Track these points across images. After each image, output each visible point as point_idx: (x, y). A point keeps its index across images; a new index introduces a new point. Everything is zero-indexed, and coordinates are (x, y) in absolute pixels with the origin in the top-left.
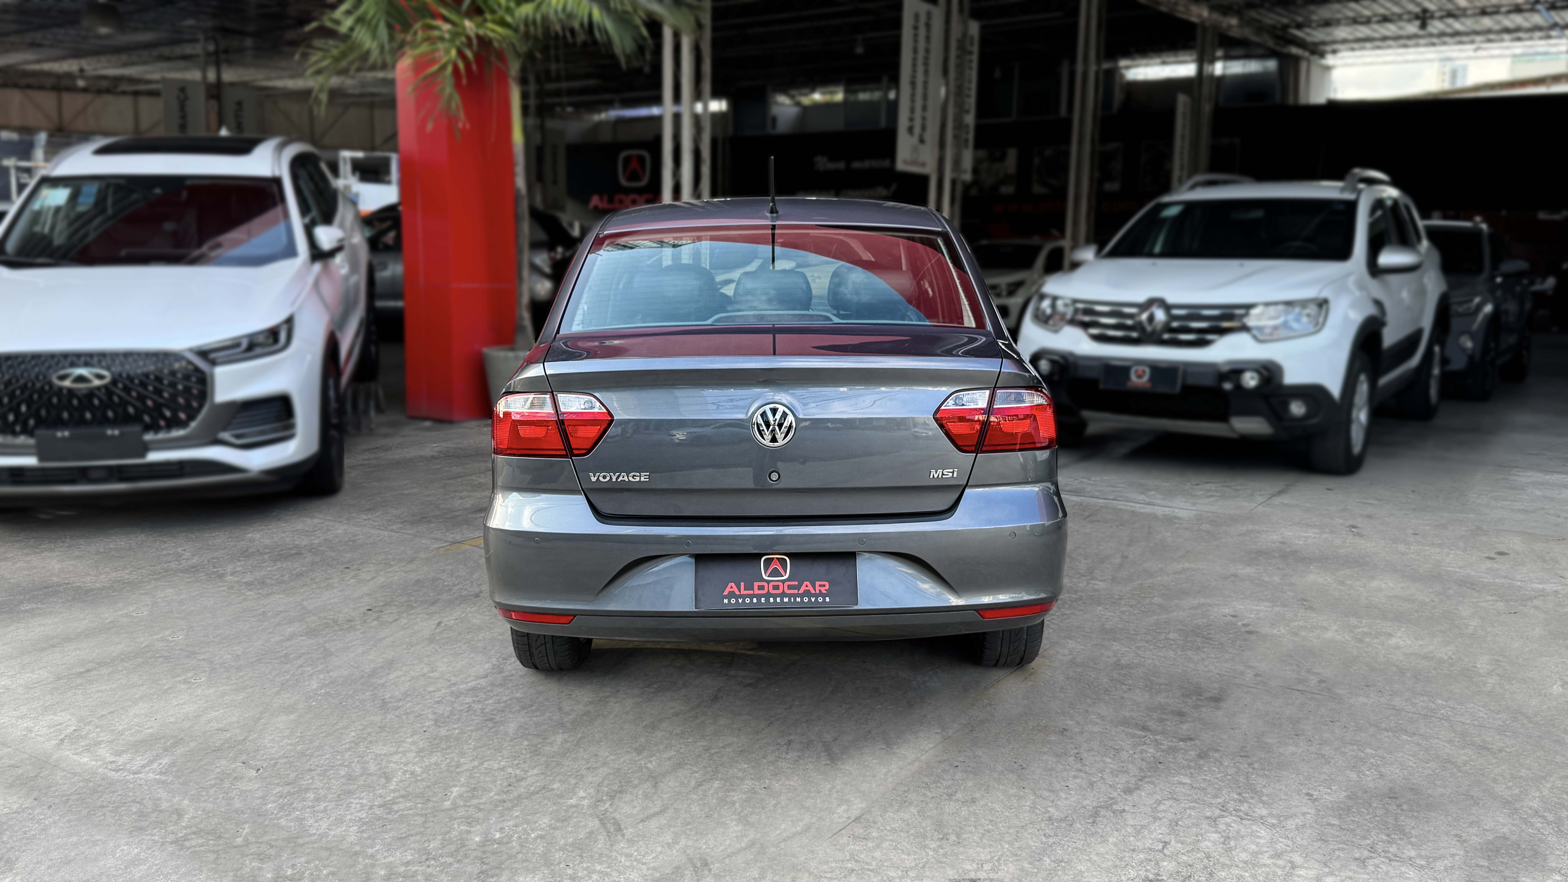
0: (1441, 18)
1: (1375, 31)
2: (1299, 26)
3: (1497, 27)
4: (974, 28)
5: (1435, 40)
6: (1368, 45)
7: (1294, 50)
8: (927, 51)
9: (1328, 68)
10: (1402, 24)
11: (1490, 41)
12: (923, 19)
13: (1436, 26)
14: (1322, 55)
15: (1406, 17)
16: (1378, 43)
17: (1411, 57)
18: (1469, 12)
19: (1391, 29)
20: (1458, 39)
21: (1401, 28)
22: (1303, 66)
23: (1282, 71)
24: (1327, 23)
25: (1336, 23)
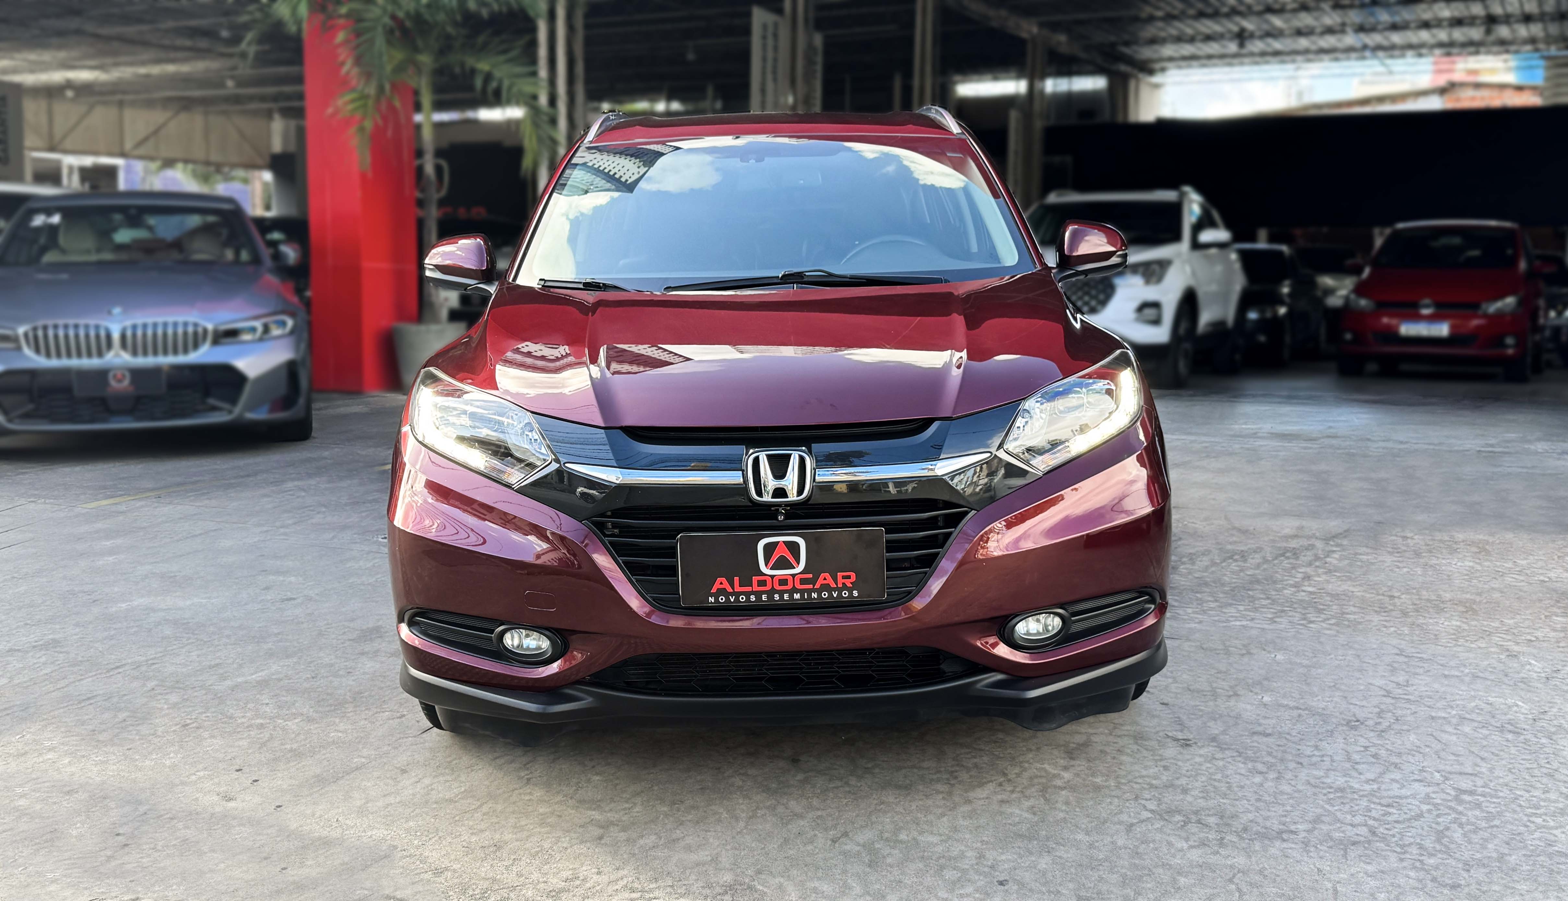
0: (1261, 37)
1: (1199, 49)
2: (1127, 44)
3: (1313, 47)
4: (818, 40)
5: (1258, 59)
6: (1194, 63)
7: (1123, 68)
8: (775, 60)
9: (1157, 86)
10: (1225, 42)
11: (1309, 61)
12: (770, 30)
13: (1257, 46)
14: (1151, 72)
15: (1228, 36)
16: (1204, 62)
17: (1236, 76)
18: (1287, 32)
19: (1213, 48)
20: (1278, 58)
21: (1224, 47)
22: (1132, 84)
23: (1111, 87)
24: (1153, 41)
25: (1162, 41)
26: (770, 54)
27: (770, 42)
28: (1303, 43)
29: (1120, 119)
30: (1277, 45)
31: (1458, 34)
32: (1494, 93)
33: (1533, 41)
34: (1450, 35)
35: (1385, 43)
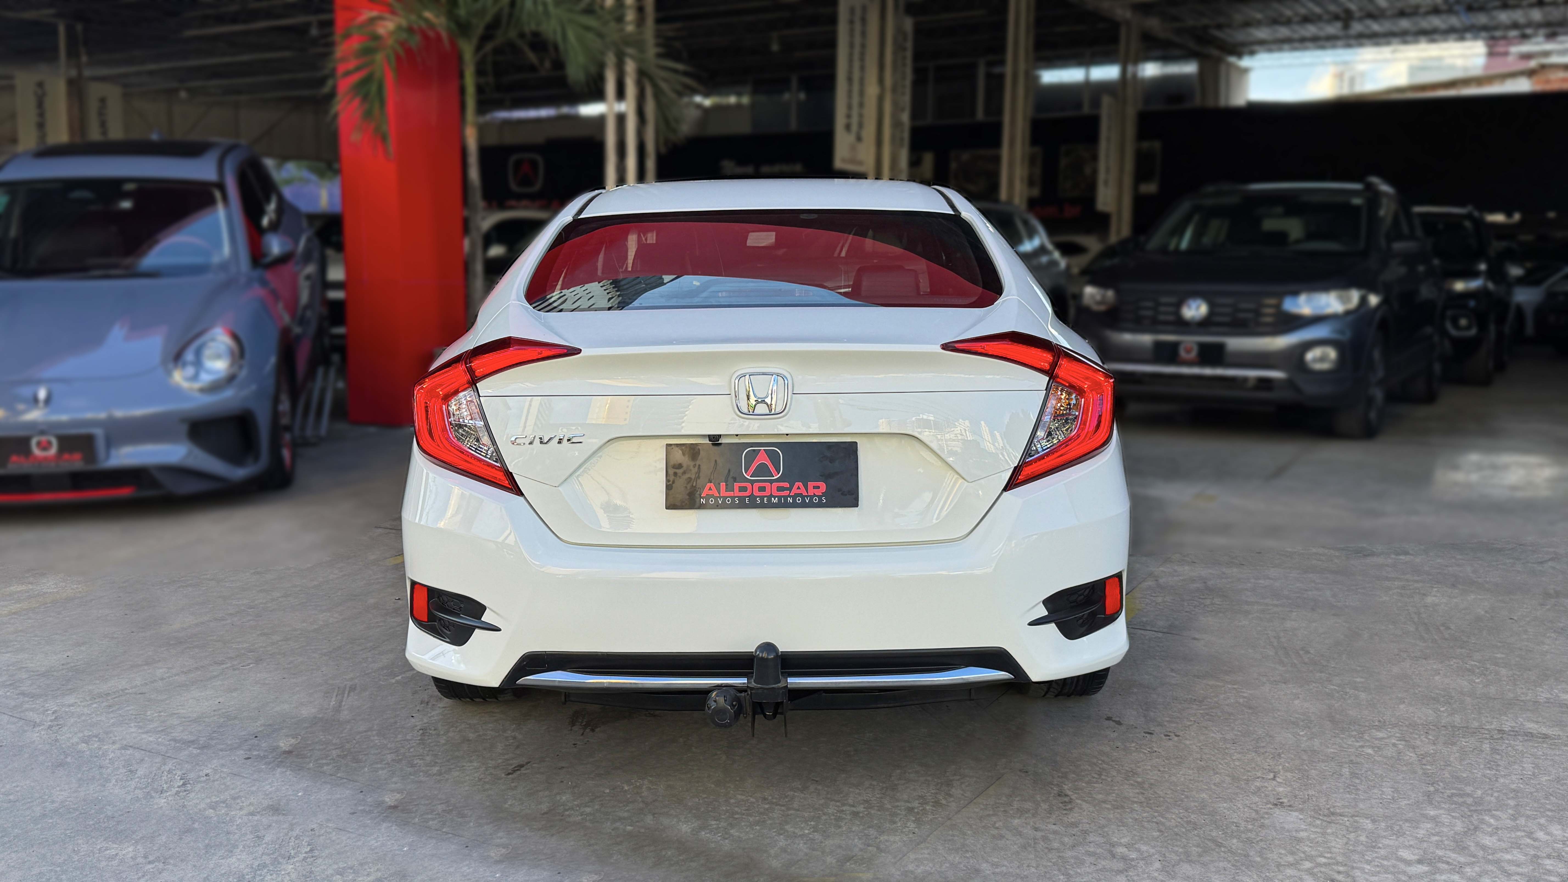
0: (1361, 19)
1: (1294, 31)
2: (1219, 27)
3: (1414, 28)
4: (908, 25)
5: (1353, 42)
6: (1286, 46)
7: (1215, 52)
9: (1246, 70)
10: (1322, 25)
11: (1405, 42)
12: (858, 13)
13: (1359, 27)
14: (1239, 56)
15: (1326, 17)
16: (1297, 45)
18: (1389, 13)
19: (1311, 30)
20: (1374, 41)
21: (1321, 29)
22: (1223, 68)
23: (1201, 73)
24: (1247, 24)
25: (1258, 24)
26: (858, 40)
27: (858, 27)
28: (1404, 24)
29: (1210, 103)
30: (1376, 27)
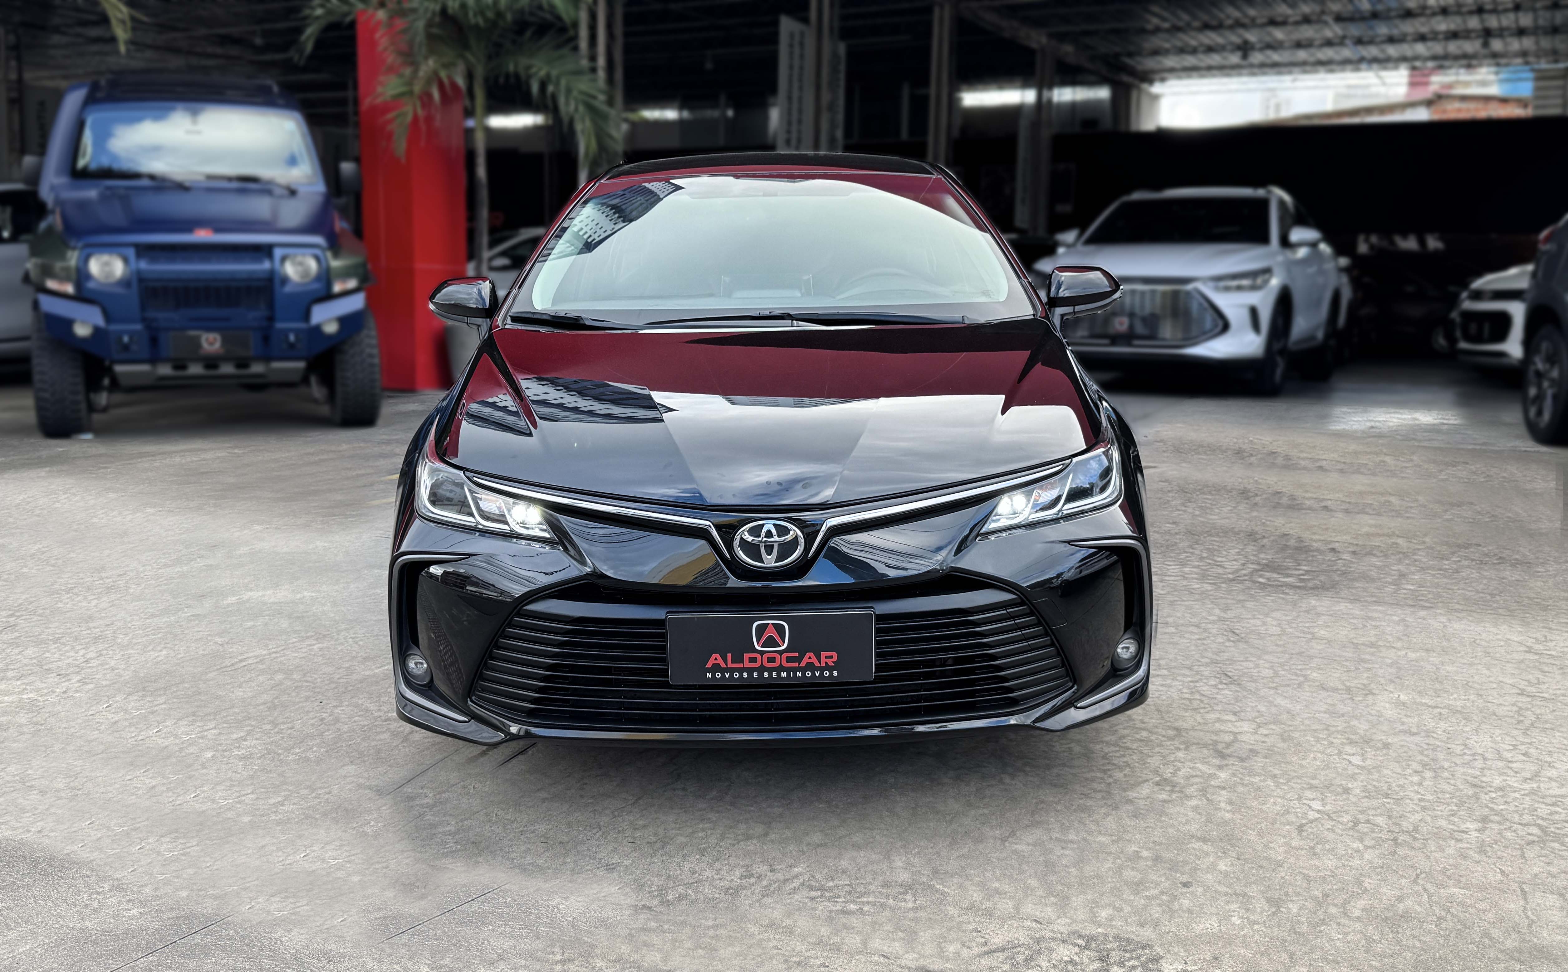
0: (1261, 49)
1: (1200, 60)
2: (1130, 55)
3: (1311, 59)
4: (842, 49)
5: (1256, 70)
6: (1194, 74)
7: (1126, 78)
8: (801, 68)
9: (1156, 96)
10: (1226, 54)
11: (1305, 72)
12: (797, 38)
13: (1257, 57)
14: (1151, 82)
15: (1230, 47)
16: (1204, 72)
18: (1287, 44)
19: (1215, 59)
20: (1276, 70)
21: (1225, 58)
22: (1134, 94)
23: (1115, 98)
24: (1156, 52)
25: (1165, 52)
26: (796, 63)
27: (797, 50)
28: (1302, 55)
29: (1122, 128)
30: (1276, 57)
31: (1453, 47)
32: (1480, 105)
33: (1524, 54)
34: (1445, 48)
35: (1381, 56)
